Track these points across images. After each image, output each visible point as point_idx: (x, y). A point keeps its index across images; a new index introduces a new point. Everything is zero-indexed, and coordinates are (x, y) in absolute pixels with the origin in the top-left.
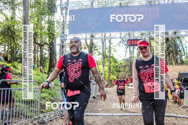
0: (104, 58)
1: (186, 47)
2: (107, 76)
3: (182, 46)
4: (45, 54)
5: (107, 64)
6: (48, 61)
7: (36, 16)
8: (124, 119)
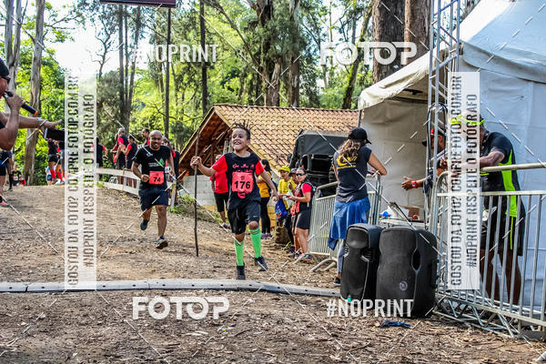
3: (318, 42)
8: (72, 301)
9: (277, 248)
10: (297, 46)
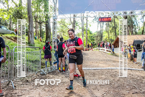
0: (83, 31)
1: (139, 23)
2: (85, 43)
3: (136, 22)
4: (43, 29)
5: (85, 35)
6: (45, 33)
7: (36, 3)
8: (97, 71)
9: (131, 61)
10: (132, 23)
